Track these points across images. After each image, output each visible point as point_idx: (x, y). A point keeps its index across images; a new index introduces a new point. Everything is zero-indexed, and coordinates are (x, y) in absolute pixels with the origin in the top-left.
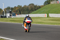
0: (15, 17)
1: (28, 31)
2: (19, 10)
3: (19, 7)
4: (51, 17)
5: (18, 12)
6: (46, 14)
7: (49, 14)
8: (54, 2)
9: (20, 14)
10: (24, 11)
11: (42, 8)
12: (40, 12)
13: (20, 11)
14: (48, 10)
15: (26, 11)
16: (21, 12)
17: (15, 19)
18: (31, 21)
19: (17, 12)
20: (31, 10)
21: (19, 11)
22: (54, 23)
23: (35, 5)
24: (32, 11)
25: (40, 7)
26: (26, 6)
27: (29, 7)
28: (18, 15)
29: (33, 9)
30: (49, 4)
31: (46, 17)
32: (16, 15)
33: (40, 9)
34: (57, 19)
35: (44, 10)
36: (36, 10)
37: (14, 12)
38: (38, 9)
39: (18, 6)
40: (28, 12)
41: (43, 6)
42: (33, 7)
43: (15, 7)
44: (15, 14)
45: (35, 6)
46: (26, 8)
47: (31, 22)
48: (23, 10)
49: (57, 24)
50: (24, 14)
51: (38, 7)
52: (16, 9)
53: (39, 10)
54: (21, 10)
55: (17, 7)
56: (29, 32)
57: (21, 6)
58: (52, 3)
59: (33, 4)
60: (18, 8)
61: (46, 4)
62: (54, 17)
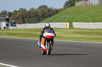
0: (14, 28)
1: (47, 53)
2: (22, 16)
3: (21, 11)
4: (75, 28)
5: (20, 20)
6: (68, 23)
7: (73, 23)
8: (81, 2)
9: (24, 22)
10: (30, 17)
11: (60, 13)
12: (57, 20)
13: (23, 18)
14: (71, 16)
16: (26, 20)
17: (15, 32)
18: (53, 35)
19: (18, 19)
20: (41, 17)
21: (21, 18)
22: (82, 38)
24: (44, 18)
25: (57, 11)
26: (33, 9)
27: (39, 11)
28: (20, 25)
29: (46, 15)
30: (73, 7)
31: (68, 27)
32: (17, 24)
33: (57, 15)
35: (64, 16)
36: (50, 16)
37: (14, 20)
38: (54, 14)
39: (21, 9)
40: (38, 19)
41: (62, 10)
42: (46, 11)
43: (15, 11)
44: (15, 23)
45: (49, 10)
46: (33, 13)
47: (53, 37)
48: (28, 16)
49: (86, 39)
50: (31, 23)
51: (54, 12)
52: (17, 14)
53: (55, 16)
54: (25, 17)
55: (19, 11)
56: (49, 54)
57: (25, 10)
58: (77, 4)
59: (45, 7)
60: (21, 13)
61: (67, 6)
62: (81, 28)
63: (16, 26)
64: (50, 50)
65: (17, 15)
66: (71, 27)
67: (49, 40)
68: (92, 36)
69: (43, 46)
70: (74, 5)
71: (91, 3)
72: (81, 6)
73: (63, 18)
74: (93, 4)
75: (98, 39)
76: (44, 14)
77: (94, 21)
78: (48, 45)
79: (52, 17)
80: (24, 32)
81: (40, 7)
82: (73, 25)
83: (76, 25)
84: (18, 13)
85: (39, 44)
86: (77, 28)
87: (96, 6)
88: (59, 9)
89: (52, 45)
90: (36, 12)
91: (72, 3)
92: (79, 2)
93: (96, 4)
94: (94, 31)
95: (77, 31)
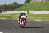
0: (1, 13)
2: (5, 7)
3: (4, 5)
4: (30, 14)
5: (4, 10)
6: (27, 11)
8: (33, 1)
9: (6, 11)
10: (9, 8)
12: (22, 9)
13: (5, 9)
15: (10, 8)
16: (7, 9)
19: (3, 9)
20: (14, 8)
21: (4, 9)
22: (33, 18)
23: (17, 3)
24: (15, 9)
25: (22, 5)
26: (10, 4)
27: (13, 5)
28: (4, 12)
29: (16, 7)
30: (29, 3)
34: (36, 15)
35: (25, 8)
36: (18, 8)
37: (1, 9)
38: (20, 7)
39: (4, 4)
40: (12, 9)
41: (24, 5)
42: (16, 5)
44: (1, 11)
45: (18, 5)
46: (10, 6)
47: (26, 18)
48: (8, 8)
49: (35, 19)
50: (9, 11)
51: (20, 6)
54: (6, 8)
55: (3, 5)
57: (6, 5)
58: (31, 2)
59: (16, 3)
60: (4, 6)
61: (27, 3)
62: (33, 13)
63: (2, 12)
64: (24, 25)
65: (2, 7)
66: (28, 13)
67: (24, 20)
68: (38, 18)
69: (20, 23)
70: (29, 2)
71: (38, 1)
72: (33, 3)
73: (24, 9)
74: (39, 2)
75: (41, 19)
76: (15, 6)
77: (39, 10)
78: (23, 22)
79: (19, 8)
80: (6, 15)
81: (14, 3)
82: (29, 12)
83: (31, 12)
84: (3, 6)
85: (19, 22)
86: (31, 13)
87: (40, 3)
88: (23, 4)
89: (25, 23)
90: (12, 5)
91: (29, 1)
92: (32, 1)
93: (40, 2)
94: (39, 15)
95: (31, 15)
